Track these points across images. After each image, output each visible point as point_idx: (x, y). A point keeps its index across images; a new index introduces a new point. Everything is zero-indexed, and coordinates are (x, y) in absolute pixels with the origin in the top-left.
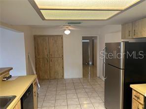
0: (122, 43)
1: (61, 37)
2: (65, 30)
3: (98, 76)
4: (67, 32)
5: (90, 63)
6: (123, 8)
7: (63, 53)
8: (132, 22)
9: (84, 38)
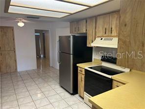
0: (71, 36)
1: (12, 29)
2: (18, 22)
3: (51, 66)
4: (21, 24)
5: (42, 56)
6: (72, 12)
7: (14, 45)
8: (77, 22)
9: (36, 31)
